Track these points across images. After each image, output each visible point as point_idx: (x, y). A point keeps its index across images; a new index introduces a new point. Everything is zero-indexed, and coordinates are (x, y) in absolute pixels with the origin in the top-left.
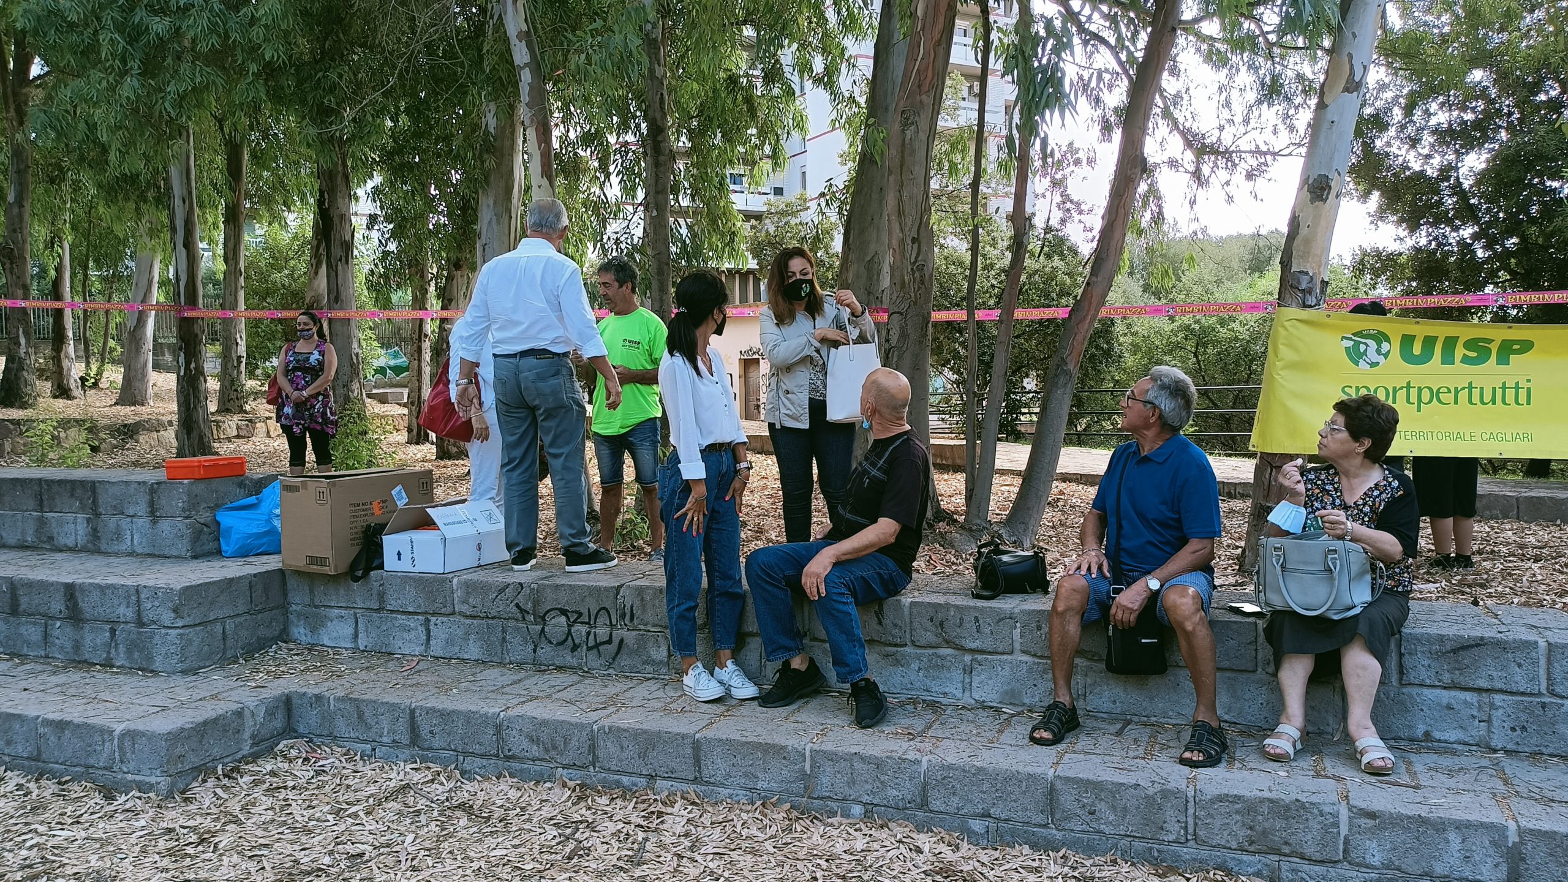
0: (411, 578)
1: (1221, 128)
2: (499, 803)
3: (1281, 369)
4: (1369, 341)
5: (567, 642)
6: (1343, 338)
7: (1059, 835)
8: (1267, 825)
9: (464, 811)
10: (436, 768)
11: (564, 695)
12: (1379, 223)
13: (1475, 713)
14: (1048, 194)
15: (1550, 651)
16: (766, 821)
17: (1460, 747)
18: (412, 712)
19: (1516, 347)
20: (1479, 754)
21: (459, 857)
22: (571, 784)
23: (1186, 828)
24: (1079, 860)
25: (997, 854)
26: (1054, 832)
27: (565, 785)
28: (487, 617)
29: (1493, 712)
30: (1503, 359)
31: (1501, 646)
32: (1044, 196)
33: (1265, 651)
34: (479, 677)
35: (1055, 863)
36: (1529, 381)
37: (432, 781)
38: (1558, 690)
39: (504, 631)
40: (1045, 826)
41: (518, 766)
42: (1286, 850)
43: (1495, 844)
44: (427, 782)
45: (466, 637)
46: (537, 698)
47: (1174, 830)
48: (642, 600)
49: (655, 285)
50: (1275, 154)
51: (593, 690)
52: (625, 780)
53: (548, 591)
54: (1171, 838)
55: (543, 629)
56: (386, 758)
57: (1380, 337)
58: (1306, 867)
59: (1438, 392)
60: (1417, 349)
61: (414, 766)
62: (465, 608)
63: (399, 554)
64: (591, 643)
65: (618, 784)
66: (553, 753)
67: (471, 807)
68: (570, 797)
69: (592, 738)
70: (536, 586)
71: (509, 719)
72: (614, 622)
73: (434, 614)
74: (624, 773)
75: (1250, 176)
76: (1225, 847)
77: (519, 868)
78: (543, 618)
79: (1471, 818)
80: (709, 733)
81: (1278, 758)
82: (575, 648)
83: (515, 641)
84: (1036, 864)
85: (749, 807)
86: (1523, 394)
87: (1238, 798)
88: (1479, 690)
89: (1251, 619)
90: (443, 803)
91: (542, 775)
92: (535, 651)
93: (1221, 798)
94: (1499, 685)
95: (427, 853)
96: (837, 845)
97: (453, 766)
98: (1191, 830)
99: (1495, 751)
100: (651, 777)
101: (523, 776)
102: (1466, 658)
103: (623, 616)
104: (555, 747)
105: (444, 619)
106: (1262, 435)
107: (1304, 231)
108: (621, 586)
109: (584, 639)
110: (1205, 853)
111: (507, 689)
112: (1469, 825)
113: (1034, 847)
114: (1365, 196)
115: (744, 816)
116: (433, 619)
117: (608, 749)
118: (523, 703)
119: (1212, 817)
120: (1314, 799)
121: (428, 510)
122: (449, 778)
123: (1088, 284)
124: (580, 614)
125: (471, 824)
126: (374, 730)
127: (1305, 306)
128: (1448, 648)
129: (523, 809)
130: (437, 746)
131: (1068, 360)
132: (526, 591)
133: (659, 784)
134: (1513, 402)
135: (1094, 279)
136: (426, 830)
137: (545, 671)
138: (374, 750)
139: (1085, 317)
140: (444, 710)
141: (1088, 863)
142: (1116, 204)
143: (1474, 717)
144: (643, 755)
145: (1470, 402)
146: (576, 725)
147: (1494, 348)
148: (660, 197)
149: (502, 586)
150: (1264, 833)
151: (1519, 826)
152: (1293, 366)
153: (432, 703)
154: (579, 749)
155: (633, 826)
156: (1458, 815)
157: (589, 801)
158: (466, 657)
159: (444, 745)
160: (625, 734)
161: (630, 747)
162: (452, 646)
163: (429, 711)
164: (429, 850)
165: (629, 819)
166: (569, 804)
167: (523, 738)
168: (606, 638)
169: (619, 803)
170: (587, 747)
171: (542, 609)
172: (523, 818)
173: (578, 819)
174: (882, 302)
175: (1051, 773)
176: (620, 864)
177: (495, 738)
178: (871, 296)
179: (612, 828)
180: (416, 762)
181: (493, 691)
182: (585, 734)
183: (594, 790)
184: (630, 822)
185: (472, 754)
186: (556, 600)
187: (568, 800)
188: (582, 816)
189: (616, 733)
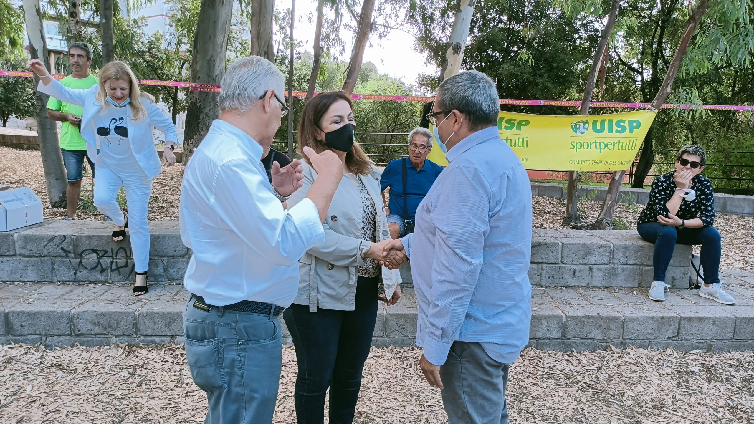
2: (79, 361)
5: (98, 267)
7: (388, 340)
9: (56, 367)
10: (25, 346)
11: (104, 297)
13: (536, 272)
15: (563, 246)
18: (6, 315)
19: (524, 123)
20: (537, 288)
21: (70, 394)
22: (122, 345)
24: (398, 350)
26: (386, 339)
27: (118, 346)
28: (41, 256)
29: (542, 271)
30: (518, 128)
31: (546, 245)
34: (41, 291)
35: (388, 352)
36: (527, 137)
37: (26, 353)
38: (565, 261)
39: (53, 263)
40: (382, 337)
41: (85, 339)
43: (558, 323)
44: (23, 355)
45: (26, 268)
46: (89, 300)
53: (84, 239)
55: (81, 261)
61: (10, 346)
62: (24, 252)
64: (114, 267)
65: (153, 342)
66: (109, 330)
67: (61, 365)
68: (124, 352)
69: (135, 319)
70: (75, 237)
71: (78, 314)
74: (156, 336)
77: (112, 395)
78: (81, 255)
79: (548, 314)
82: (103, 270)
83: (61, 269)
84: (380, 354)
86: (525, 142)
88: (538, 263)
90: (39, 365)
91: (101, 342)
92: (75, 274)
94: (545, 261)
95: (47, 395)
97: (39, 343)
99: (542, 287)
100: (173, 337)
101: (89, 345)
104: (110, 326)
105: (9, 258)
107: (449, 67)
109: (109, 265)
111: (66, 297)
112: (550, 317)
113: (378, 347)
117: (146, 325)
118: (82, 303)
122: (37, 350)
124: (106, 252)
125: (66, 375)
129: (95, 362)
130: (26, 333)
132: (68, 240)
134: (521, 146)
135: (348, 80)
136: (37, 382)
137: (83, 284)
140: (32, 312)
141: (402, 351)
142: (359, 44)
143: (535, 274)
144: (168, 325)
146: (124, 313)
147: (516, 123)
149: (51, 237)
151: (566, 315)
153: (19, 308)
154: (126, 326)
155: (170, 363)
156: (545, 313)
157: (136, 353)
158: (26, 280)
159: (32, 332)
160: (156, 315)
161: (160, 322)
162: (15, 274)
163: (18, 313)
164: (47, 393)
165: (166, 359)
166: (124, 356)
167: (88, 323)
168: (124, 264)
169: (155, 352)
170: (132, 324)
171: (80, 250)
172: (99, 367)
173: (133, 363)
174: (216, 82)
175: (385, 312)
176: (174, 384)
177: (68, 325)
178: (210, 79)
179: (158, 366)
180: (11, 344)
181: (57, 299)
182: (130, 317)
183: (138, 347)
184: (167, 361)
185: (52, 336)
186: (89, 244)
187: (122, 354)
188: (134, 361)
189: (151, 316)
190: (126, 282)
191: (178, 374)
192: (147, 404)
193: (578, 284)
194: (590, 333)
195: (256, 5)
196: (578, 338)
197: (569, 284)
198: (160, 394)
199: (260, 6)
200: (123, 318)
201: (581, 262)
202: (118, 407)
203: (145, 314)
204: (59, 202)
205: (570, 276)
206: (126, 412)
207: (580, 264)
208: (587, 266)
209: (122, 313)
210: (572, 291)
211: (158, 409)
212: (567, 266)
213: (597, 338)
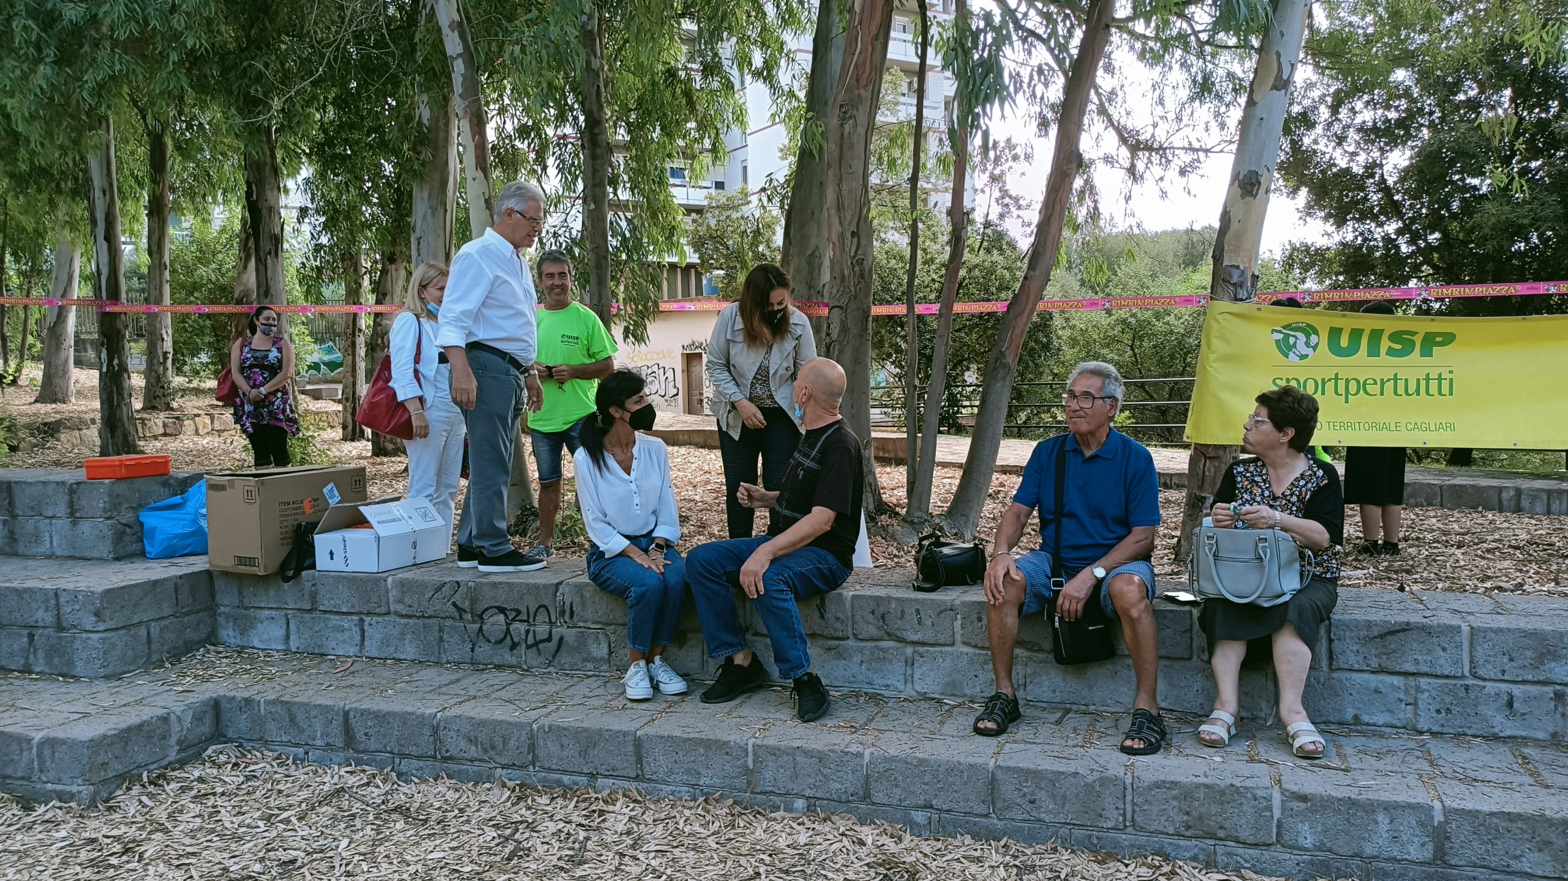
0: (344, 578)
1: (1155, 125)
2: (437, 805)
3: (1214, 361)
4: (1298, 334)
5: (506, 640)
6: (1273, 331)
7: (1000, 825)
8: (1202, 810)
9: (401, 813)
10: (370, 770)
11: (502, 693)
12: (1308, 219)
13: (1402, 697)
14: (987, 189)
15: (1472, 634)
16: (709, 818)
17: (1388, 730)
18: (346, 714)
19: (1439, 339)
20: (1406, 736)
21: (395, 861)
22: (511, 784)
23: (1124, 815)
24: (1021, 849)
25: (939, 845)
26: (996, 821)
27: (504, 785)
28: (423, 617)
29: (1419, 695)
30: (1426, 352)
31: (1426, 630)
32: (983, 191)
33: (1199, 639)
34: (416, 677)
35: (997, 852)
36: (1451, 372)
38: (1481, 672)
39: (441, 630)
40: (987, 816)
41: (456, 767)
42: (1221, 834)
43: (1421, 824)
44: (363, 785)
45: (403, 636)
46: (475, 698)
47: (1112, 818)
48: (582, 597)
49: (593, 279)
50: (1207, 151)
51: (533, 688)
52: (566, 779)
53: (486, 589)
54: (1110, 824)
55: (481, 628)
56: (320, 762)
57: (1309, 330)
58: (1240, 851)
59: (1365, 383)
60: (1344, 342)
61: (349, 769)
62: (400, 608)
63: (331, 553)
64: (530, 641)
65: (559, 783)
66: (492, 753)
67: (408, 809)
68: (509, 797)
69: (532, 737)
70: (473, 584)
71: (446, 720)
72: (553, 620)
73: (369, 614)
74: (565, 772)
75: (1183, 172)
76: (1162, 833)
77: (457, 871)
78: (481, 617)
79: (1399, 799)
80: (650, 730)
81: (1213, 744)
82: (514, 646)
83: (453, 640)
84: (978, 854)
85: (692, 804)
86: (1445, 385)
87: (1175, 784)
88: (1406, 674)
89: (1187, 608)
90: (379, 806)
91: (480, 775)
92: (473, 650)
93: (1158, 785)
94: (1424, 669)
95: (362, 858)
96: (781, 840)
97: (389, 768)
98: (1129, 816)
99: (1421, 733)
100: (593, 776)
101: (461, 777)
102: (1393, 642)
103: (563, 613)
104: (493, 748)
105: (380, 619)
106: (1196, 427)
107: (1235, 226)
108: (560, 583)
109: (523, 637)
110: (1143, 839)
111: (444, 689)
112: (1396, 806)
113: (976, 837)
114: (1295, 191)
115: (687, 812)
116: (368, 619)
117: (548, 748)
118: (461, 703)
119: (1150, 803)
120: (1248, 783)
121: (361, 508)
123: (1026, 278)
124: (519, 612)
125: (408, 827)
126: (306, 733)
127: (1236, 299)
128: (1376, 633)
129: (461, 810)
130: (372, 748)
131: (1007, 354)
132: (463, 589)
133: (601, 781)
134: (1436, 392)
135: (1032, 273)
136: (361, 834)
137: (483, 670)
138: (307, 753)
139: (1023, 311)
140: (380, 711)
141: (1029, 852)
142: (1052, 198)
143: (1401, 700)
144: (584, 754)
145: (1396, 393)
146: (515, 725)
147: (1418, 340)
148: (598, 190)
149: (438, 584)
150: (1200, 818)
151: (1444, 806)
152: (1227, 358)
153: (366, 705)
154: (518, 749)
156: (1385, 796)
157: (529, 801)
158: (402, 657)
159: (380, 747)
160: (566, 733)
161: (571, 746)
162: (388, 646)
163: (364, 713)
164: (364, 854)
166: (509, 804)
167: (460, 738)
168: (546, 636)
169: (559, 803)
170: (526, 746)
171: (480, 608)
172: (462, 819)
173: (518, 819)
174: (822, 296)
175: (992, 763)
176: (560, 864)
177: (431, 739)
178: (812, 291)
180: (350, 765)
181: (430, 692)
182: (524, 733)
183: (534, 790)
185: (409, 756)
186: (494, 598)
187: (507, 801)
188: (521, 816)
189: (556, 732)
190: (551, 669)
193: (1524, 734)
194: (1516, 858)
195: (834, 147)
196: (1483, 867)
197: (1496, 730)
200: (513, 733)
201: (1530, 677)
204: (516, 525)
205: (1498, 710)
207: (1524, 682)
208: (1549, 689)
210: (1502, 749)
212: (1488, 684)
213: (1540, 873)
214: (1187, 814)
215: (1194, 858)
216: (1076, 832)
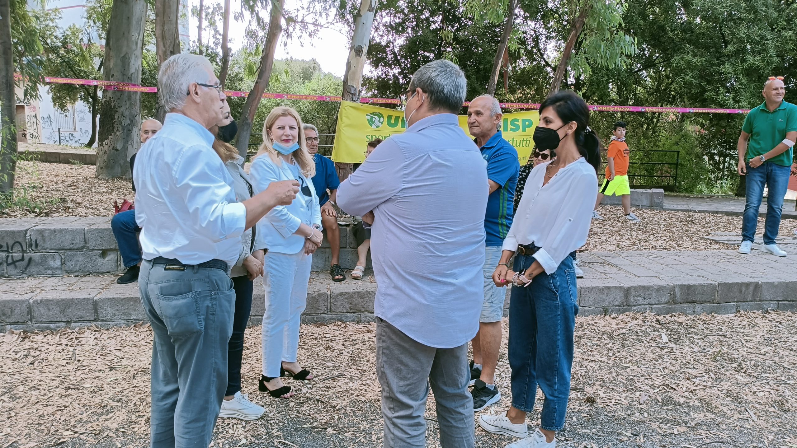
3: (344, 127)
4: (376, 117)
6: (367, 115)
8: (356, 302)
22: (18, 332)
23: (327, 308)
25: (251, 330)
42: (363, 310)
47: (323, 309)
48: (43, 236)
54: (322, 312)
57: (380, 115)
58: (370, 315)
60: (393, 121)
64: (10, 260)
68: (18, 338)
69: (29, 307)
72: (25, 249)
76: (341, 312)
80: (103, 296)
81: (356, 278)
87: (347, 293)
93: (340, 294)
98: (329, 308)
100: (68, 322)
103: (31, 245)
104: (4, 315)
106: (336, 155)
107: (352, 69)
108: (27, 230)
109: (5, 259)
110: (334, 316)
119: (336, 301)
120: (372, 290)
123: (257, 82)
124: (1, 246)
127: (353, 101)
131: (248, 118)
135: (259, 80)
144: (63, 312)
150: (356, 305)
152: (348, 126)
154: (21, 314)
155: (64, 345)
160: (51, 303)
161: (54, 309)
165: (60, 342)
168: (20, 258)
169: (50, 337)
170: (26, 312)
173: (28, 347)
176: (66, 361)
179: (51, 348)
182: (24, 305)
183: (33, 332)
184: (62, 344)
187: (17, 340)
189: (46, 303)
190: (24, 275)
191: (71, 353)
192: (37, 378)
195: (160, 6)
198: (51, 369)
199: (164, 6)
200: (17, 306)
202: (9, 381)
203: (39, 302)
206: (16, 385)
209: (16, 301)
211: (48, 381)
214: (351, 304)
215: (353, 320)
216: (308, 317)
